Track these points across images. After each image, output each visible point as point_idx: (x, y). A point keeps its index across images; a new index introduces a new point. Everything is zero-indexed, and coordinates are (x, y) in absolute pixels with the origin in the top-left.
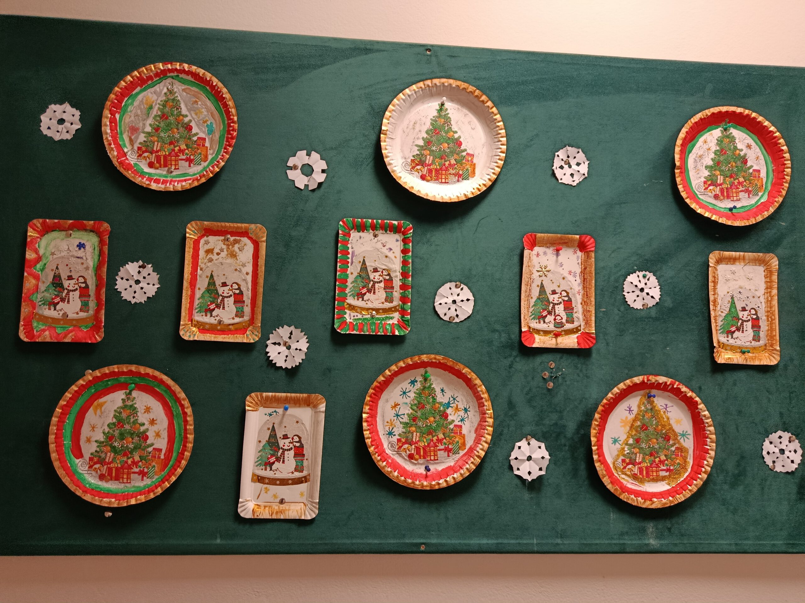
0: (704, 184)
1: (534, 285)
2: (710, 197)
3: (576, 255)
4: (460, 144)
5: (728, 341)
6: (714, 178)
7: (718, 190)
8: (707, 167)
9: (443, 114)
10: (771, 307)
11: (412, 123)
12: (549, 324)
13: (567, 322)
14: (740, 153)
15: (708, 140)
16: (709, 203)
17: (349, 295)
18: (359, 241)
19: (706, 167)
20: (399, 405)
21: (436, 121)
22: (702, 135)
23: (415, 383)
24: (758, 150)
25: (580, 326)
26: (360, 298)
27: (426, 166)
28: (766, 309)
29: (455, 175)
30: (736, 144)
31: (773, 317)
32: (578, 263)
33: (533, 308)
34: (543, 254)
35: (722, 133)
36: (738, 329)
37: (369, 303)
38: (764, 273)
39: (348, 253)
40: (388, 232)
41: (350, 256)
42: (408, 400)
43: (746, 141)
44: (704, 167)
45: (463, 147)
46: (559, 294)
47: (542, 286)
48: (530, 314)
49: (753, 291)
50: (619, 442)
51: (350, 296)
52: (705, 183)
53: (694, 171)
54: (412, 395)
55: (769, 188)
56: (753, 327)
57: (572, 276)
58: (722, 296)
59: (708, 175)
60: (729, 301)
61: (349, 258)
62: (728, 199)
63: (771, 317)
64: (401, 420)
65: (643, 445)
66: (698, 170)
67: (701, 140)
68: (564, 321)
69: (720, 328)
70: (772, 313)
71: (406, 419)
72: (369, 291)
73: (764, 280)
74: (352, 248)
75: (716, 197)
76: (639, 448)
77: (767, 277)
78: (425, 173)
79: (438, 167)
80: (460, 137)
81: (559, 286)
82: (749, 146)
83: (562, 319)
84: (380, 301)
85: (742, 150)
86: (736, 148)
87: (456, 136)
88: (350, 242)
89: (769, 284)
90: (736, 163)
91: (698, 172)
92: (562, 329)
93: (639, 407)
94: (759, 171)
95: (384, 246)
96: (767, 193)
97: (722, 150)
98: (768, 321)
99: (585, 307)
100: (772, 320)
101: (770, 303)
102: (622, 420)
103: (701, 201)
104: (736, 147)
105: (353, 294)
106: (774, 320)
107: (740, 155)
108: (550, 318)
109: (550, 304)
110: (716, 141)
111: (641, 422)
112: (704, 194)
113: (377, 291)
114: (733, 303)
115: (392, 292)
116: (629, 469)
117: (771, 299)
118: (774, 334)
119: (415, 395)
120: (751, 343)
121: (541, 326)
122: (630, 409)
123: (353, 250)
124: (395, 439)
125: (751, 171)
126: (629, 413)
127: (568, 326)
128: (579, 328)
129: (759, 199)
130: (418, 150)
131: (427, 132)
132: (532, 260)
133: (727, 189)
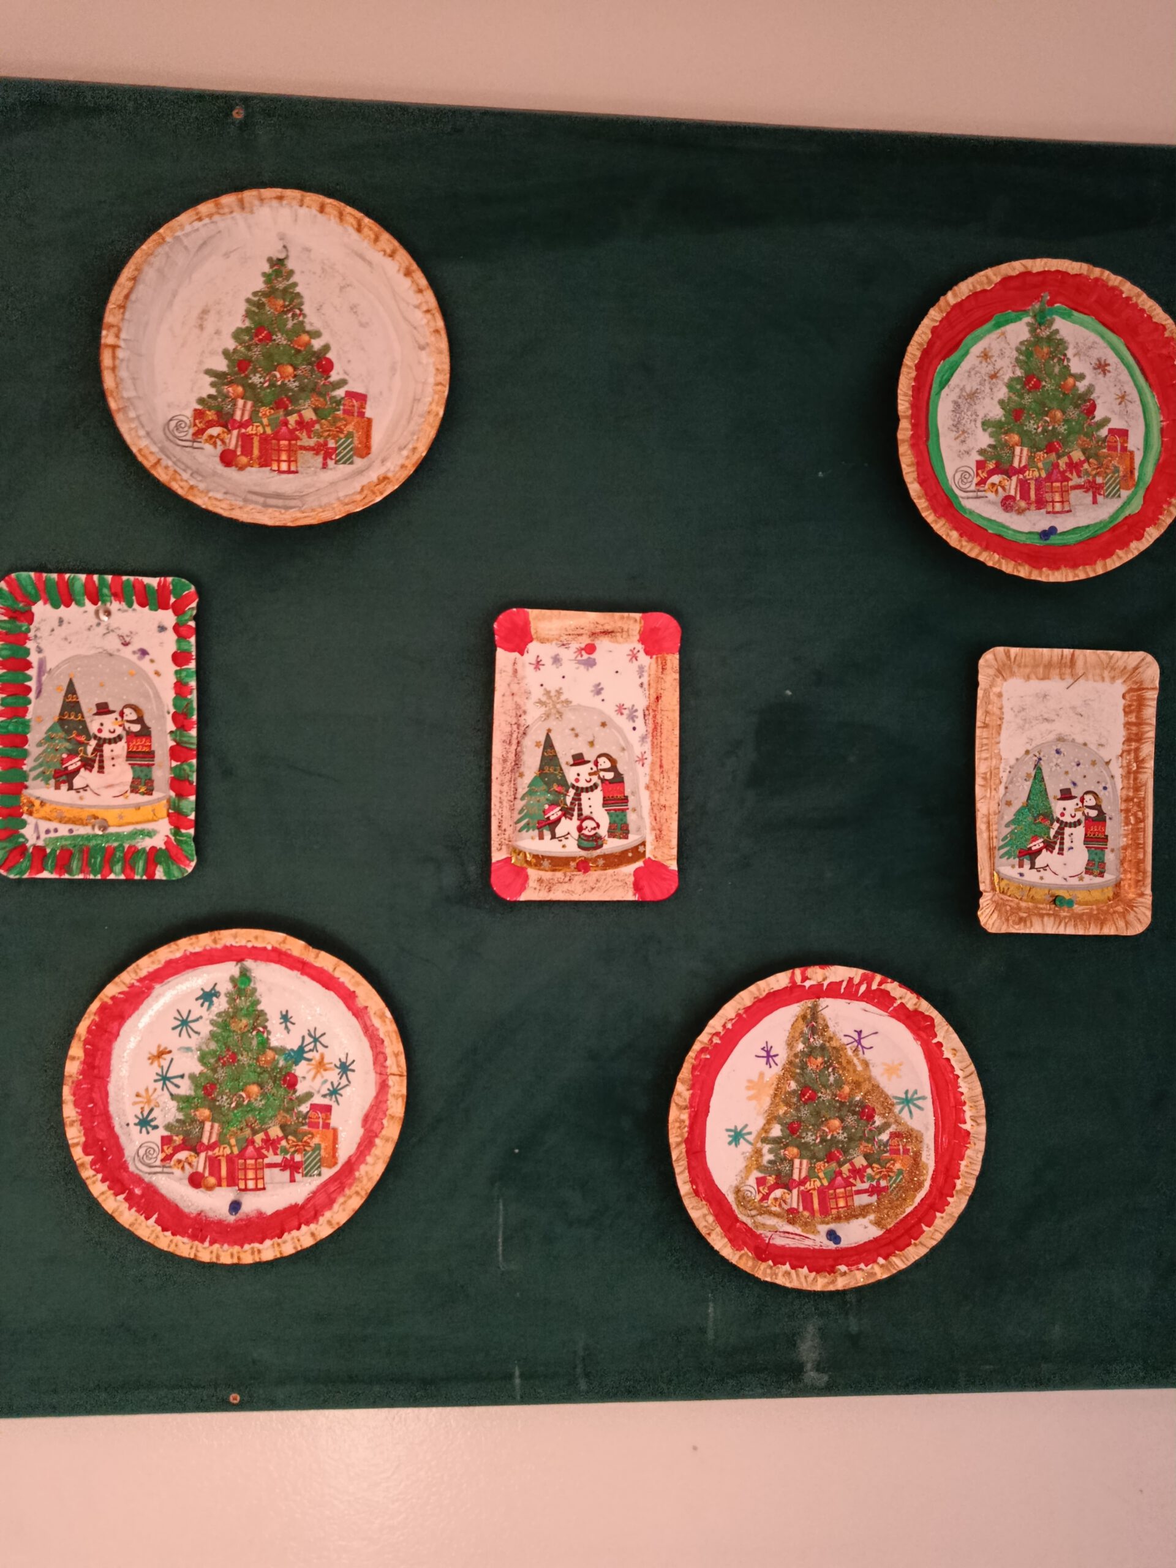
0: (978, 468)
1: (528, 743)
2: (993, 503)
3: (636, 664)
4: (326, 367)
5: (1021, 875)
6: (1004, 454)
7: (1013, 486)
8: (986, 424)
9: (281, 286)
10: (1137, 789)
11: (196, 313)
12: (564, 842)
13: (612, 833)
14: (1078, 384)
15: (995, 352)
16: (989, 520)
17: (32, 774)
18: (58, 630)
19: (983, 424)
20: (170, 1052)
21: (260, 306)
22: (979, 338)
23: (214, 999)
24: (1125, 376)
25: (643, 844)
26: (64, 782)
27: (234, 428)
28: (1125, 792)
29: (316, 450)
30: (1069, 360)
31: (1140, 814)
32: (642, 685)
33: (524, 802)
34: (551, 661)
35: (1033, 330)
36: (1049, 846)
37: (87, 795)
38: (1123, 702)
39: (29, 665)
40: (136, 606)
41: (32, 672)
42: (193, 1042)
43: (1096, 354)
44: (979, 424)
45: (334, 376)
46: (591, 765)
47: (549, 744)
48: (517, 817)
49: (1093, 746)
50: (747, 1137)
51: (35, 778)
52: (980, 465)
53: (954, 434)
54: (204, 1028)
55: (1148, 478)
56: (1087, 840)
57: (625, 716)
58: (1012, 762)
59: (990, 446)
60: (1028, 775)
61: (30, 678)
62: (1038, 508)
63: (1135, 815)
64: (174, 1090)
65: (809, 1138)
66: (964, 432)
67: (976, 350)
68: (603, 831)
69: (1002, 843)
70: (1139, 805)
71: (185, 1088)
72: (87, 764)
73: (1121, 719)
74: (40, 650)
75: (1007, 504)
76: (798, 1147)
77: (1131, 712)
78: (232, 446)
79: (269, 431)
80: (326, 348)
81: (592, 744)
82: (1102, 367)
83: (598, 826)
84: (116, 791)
85: (1082, 377)
86: (1066, 371)
87: (317, 344)
88: (31, 635)
89: (1134, 729)
90: (1064, 413)
91: (962, 438)
92: (598, 852)
93: (790, 1045)
94: (1124, 434)
95: (126, 644)
96: (1141, 493)
97: (1029, 378)
98: (1127, 823)
99: (656, 795)
100: (1139, 821)
101: (1135, 779)
102: (750, 1081)
103: (967, 516)
104: (1067, 367)
105: (44, 773)
106: (1143, 821)
107: (1078, 390)
108: (567, 826)
109: (567, 791)
110: (1015, 354)
111: (797, 1081)
112: (977, 497)
113: (107, 763)
114: (1038, 777)
115: (149, 766)
116: (776, 1199)
117: (1138, 767)
118: (1141, 856)
119: (211, 1028)
120: (1081, 879)
121: (548, 846)
122: (768, 1052)
123: (41, 655)
124: (156, 1136)
125: (1104, 432)
126: (768, 1062)
127: (613, 845)
128: (641, 849)
129: (1123, 508)
130: (213, 385)
131: (237, 335)
132: (523, 678)
133: (1038, 481)
